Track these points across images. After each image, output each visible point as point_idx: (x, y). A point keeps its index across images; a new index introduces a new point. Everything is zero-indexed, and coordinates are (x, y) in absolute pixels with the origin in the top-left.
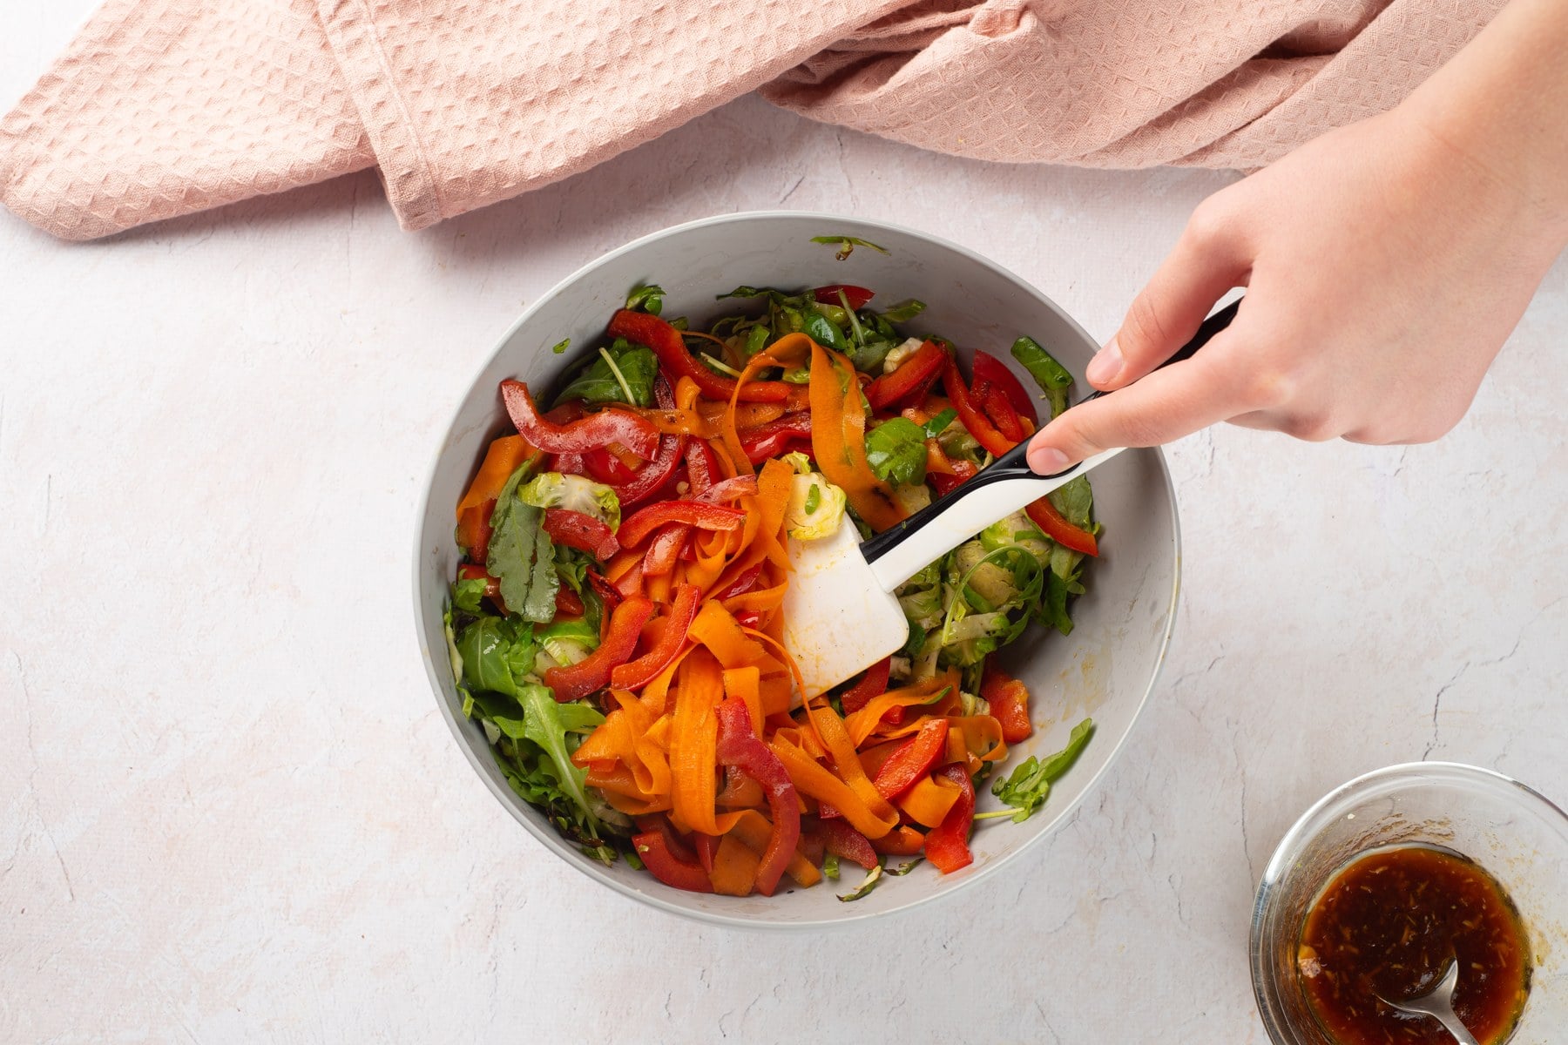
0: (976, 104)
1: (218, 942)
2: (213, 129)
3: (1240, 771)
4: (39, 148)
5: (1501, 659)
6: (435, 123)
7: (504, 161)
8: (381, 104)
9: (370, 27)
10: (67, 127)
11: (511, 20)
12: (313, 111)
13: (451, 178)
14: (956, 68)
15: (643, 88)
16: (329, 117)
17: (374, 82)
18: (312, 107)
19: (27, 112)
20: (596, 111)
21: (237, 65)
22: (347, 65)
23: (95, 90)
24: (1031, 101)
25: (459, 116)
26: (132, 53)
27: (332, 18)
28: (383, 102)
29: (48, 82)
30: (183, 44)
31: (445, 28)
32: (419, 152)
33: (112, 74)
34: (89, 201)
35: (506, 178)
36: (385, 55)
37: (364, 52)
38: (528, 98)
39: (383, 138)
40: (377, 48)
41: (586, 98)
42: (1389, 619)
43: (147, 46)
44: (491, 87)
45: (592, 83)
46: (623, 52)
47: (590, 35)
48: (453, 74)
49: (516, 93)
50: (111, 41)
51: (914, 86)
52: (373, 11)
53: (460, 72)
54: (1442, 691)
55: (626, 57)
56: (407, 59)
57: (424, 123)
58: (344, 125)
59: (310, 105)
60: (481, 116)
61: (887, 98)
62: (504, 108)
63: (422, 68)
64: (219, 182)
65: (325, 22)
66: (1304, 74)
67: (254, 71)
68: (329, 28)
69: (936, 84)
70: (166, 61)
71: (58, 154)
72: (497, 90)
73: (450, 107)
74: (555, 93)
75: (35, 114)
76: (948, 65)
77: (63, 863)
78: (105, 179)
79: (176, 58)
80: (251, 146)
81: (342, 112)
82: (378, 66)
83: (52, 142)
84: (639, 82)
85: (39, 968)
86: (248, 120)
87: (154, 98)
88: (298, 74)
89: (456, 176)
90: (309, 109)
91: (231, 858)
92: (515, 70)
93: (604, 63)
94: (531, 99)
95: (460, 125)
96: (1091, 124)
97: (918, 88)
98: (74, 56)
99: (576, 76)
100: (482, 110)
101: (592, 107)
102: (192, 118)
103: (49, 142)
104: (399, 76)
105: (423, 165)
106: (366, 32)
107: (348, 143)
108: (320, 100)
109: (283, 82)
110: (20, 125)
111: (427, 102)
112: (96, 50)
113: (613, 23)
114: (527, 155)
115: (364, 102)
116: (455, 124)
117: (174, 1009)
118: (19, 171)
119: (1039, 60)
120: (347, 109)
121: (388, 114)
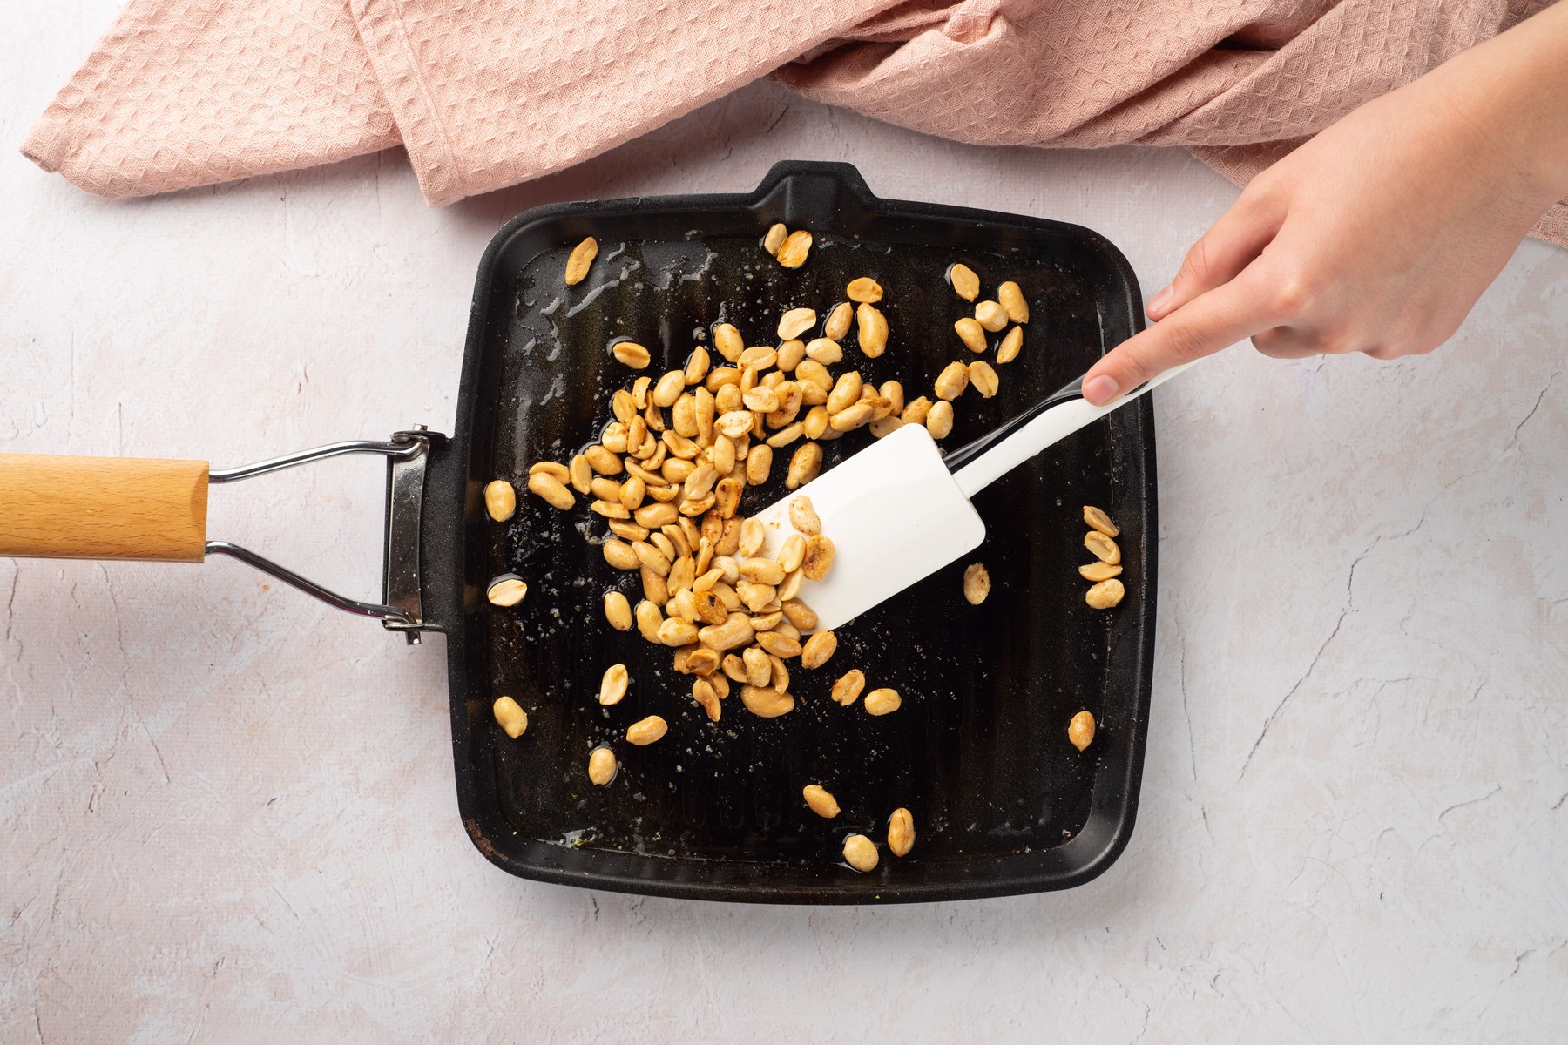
0: (949, 96)
1: (299, 814)
2: (254, 107)
3: (1180, 638)
4: (92, 123)
5: (1408, 533)
6: (460, 117)
7: (523, 153)
8: (411, 101)
9: (398, 23)
10: (117, 103)
11: (526, 14)
12: (348, 98)
13: (475, 170)
14: (933, 67)
15: (647, 85)
16: (363, 105)
17: (404, 80)
18: (346, 94)
19: (79, 87)
20: (605, 106)
21: (272, 44)
22: (378, 62)
23: (142, 66)
24: (999, 94)
25: (480, 109)
26: (174, 31)
27: (363, 15)
28: (413, 99)
29: (97, 58)
30: (221, 21)
31: (466, 20)
32: (446, 147)
33: (157, 51)
34: (141, 175)
35: (524, 169)
36: (413, 50)
37: (393, 48)
38: (543, 92)
39: (414, 134)
40: (405, 44)
41: (595, 93)
42: (1311, 500)
43: (188, 24)
44: (510, 81)
45: (601, 78)
46: (629, 50)
47: (600, 32)
48: (474, 68)
49: (531, 87)
50: (154, 19)
51: (894, 81)
52: (401, 7)
53: (481, 67)
54: (1356, 562)
55: (632, 54)
56: (433, 52)
57: (450, 118)
58: (377, 113)
59: (343, 92)
60: (500, 109)
61: (869, 89)
62: (521, 101)
63: (446, 61)
64: (263, 162)
65: (356, 18)
66: (1246, 67)
67: (289, 52)
68: (360, 25)
69: (913, 80)
70: (206, 38)
71: (111, 129)
72: (513, 84)
73: (472, 100)
74: (567, 87)
75: (88, 91)
76: (925, 64)
77: (157, 750)
78: (156, 155)
79: (215, 35)
80: (291, 128)
81: (375, 101)
82: (407, 63)
83: (104, 117)
84: (644, 78)
85: (144, 842)
86: (285, 101)
87: (196, 75)
88: (333, 63)
89: (480, 169)
90: (343, 96)
91: (305, 741)
92: (531, 66)
93: (612, 60)
94: (546, 92)
95: (482, 118)
96: (1052, 113)
97: (897, 82)
98: (121, 34)
99: (586, 72)
100: (501, 104)
101: (601, 101)
102: (234, 96)
103: (101, 117)
104: (426, 71)
105: (450, 159)
106: (395, 28)
107: (381, 130)
108: (354, 89)
109: (318, 66)
110: (74, 100)
111: (452, 96)
112: (141, 28)
113: (621, 21)
114: (543, 146)
115: (395, 100)
116: (478, 117)
117: (264, 874)
118: (75, 144)
119: (1008, 60)
120: (379, 99)
121: (418, 111)
